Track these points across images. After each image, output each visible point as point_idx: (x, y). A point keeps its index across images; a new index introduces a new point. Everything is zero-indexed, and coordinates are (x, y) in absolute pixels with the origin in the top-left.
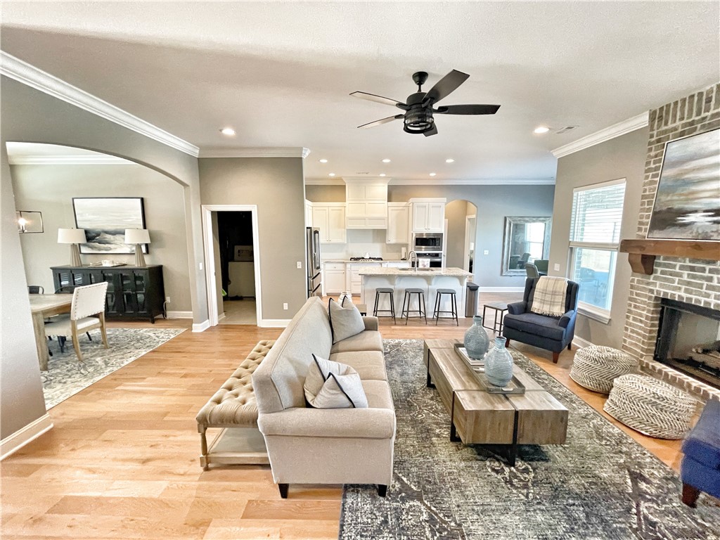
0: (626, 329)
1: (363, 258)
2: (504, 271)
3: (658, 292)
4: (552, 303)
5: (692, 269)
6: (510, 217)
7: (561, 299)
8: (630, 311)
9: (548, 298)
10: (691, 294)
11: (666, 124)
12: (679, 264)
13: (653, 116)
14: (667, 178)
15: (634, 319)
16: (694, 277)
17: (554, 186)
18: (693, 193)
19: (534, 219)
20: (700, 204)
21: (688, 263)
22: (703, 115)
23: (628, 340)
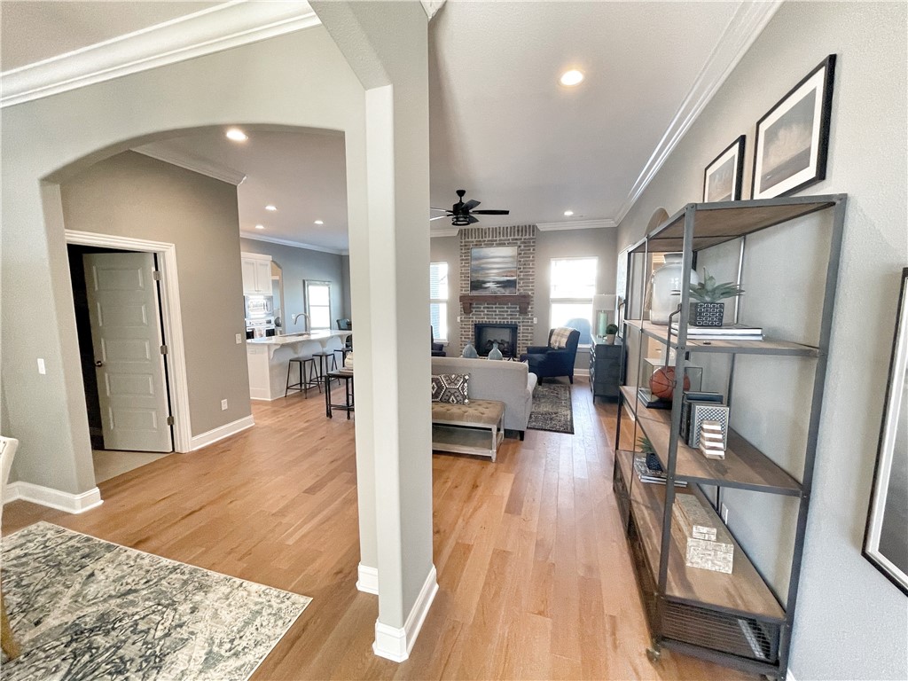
3: (475, 321)
5: (488, 308)
6: (307, 280)
8: (462, 335)
10: (489, 319)
12: (482, 306)
13: (460, 231)
14: (474, 265)
15: (465, 338)
16: (489, 311)
18: (486, 273)
20: (490, 278)
21: (486, 306)
22: (484, 239)
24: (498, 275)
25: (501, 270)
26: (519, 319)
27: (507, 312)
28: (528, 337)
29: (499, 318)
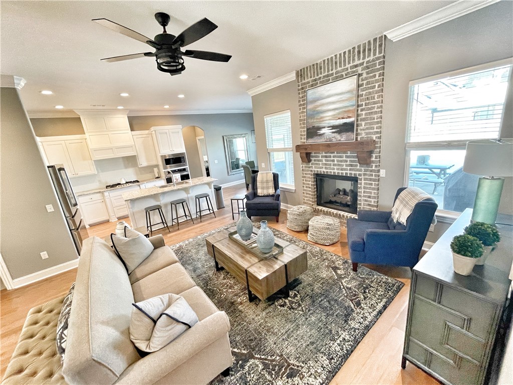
0: (304, 193)
1: (119, 184)
2: (229, 172)
3: (315, 171)
4: (268, 188)
5: (326, 157)
6: (226, 136)
7: (271, 184)
8: (304, 183)
9: (265, 185)
10: (327, 169)
11: (304, 80)
12: (320, 155)
13: (297, 73)
14: (310, 110)
15: (306, 187)
16: (327, 161)
17: (252, 113)
18: (322, 118)
19: (239, 136)
20: (325, 123)
21: (324, 154)
22: (320, 76)
23: (305, 199)
24: (334, 117)
26: (360, 170)
27: (347, 161)
28: (371, 193)
29: (338, 169)
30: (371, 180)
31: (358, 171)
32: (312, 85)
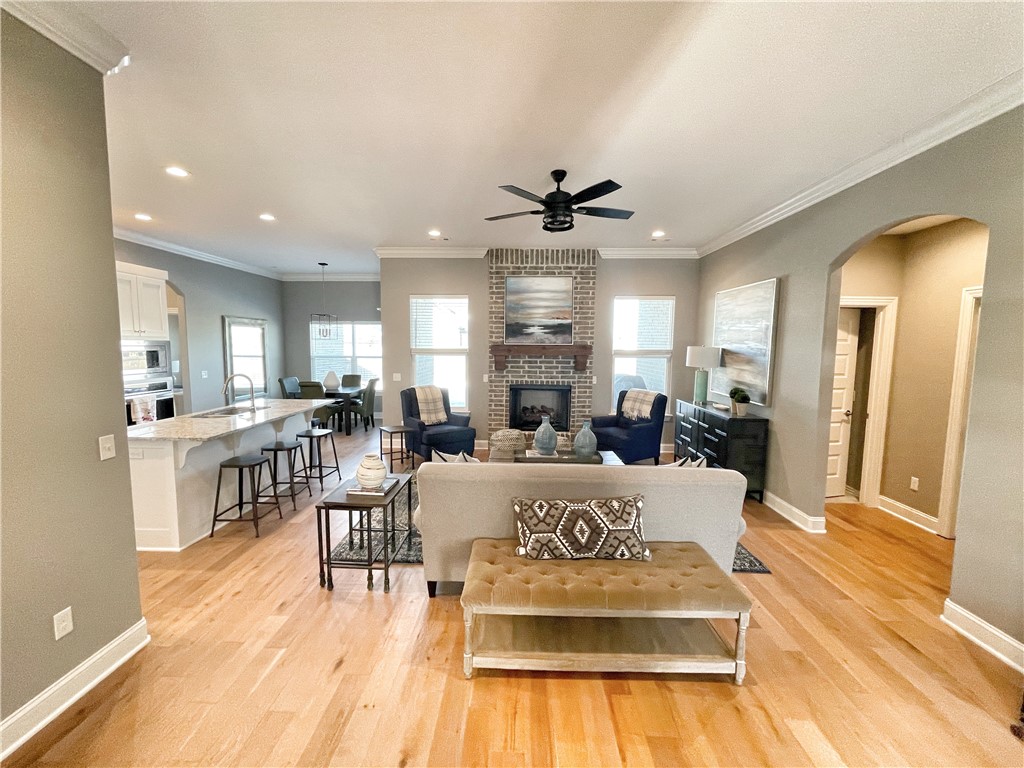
5: (530, 362)
6: (228, 317)
8: (491, 401)
9: (432, 406)
12: (521, 360)
13: (490, 253)
14: (510, 302)
18: (529, 314)
20: (534, 321)
22: (525, 265)
24: (546, 316)
25: (550, 310)
26: (574, 378)
27: (557, 368)
28: (585, 402)
29: (545, 377)
30: (585, 387)
31: (571, 378)
32: (513, 273)
